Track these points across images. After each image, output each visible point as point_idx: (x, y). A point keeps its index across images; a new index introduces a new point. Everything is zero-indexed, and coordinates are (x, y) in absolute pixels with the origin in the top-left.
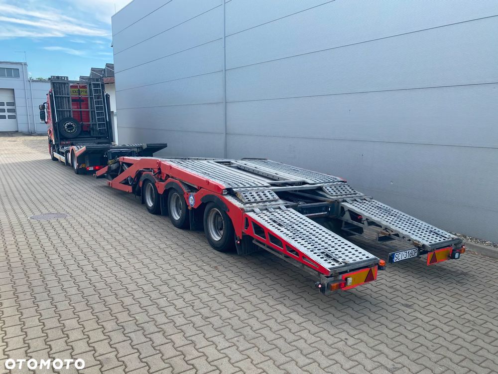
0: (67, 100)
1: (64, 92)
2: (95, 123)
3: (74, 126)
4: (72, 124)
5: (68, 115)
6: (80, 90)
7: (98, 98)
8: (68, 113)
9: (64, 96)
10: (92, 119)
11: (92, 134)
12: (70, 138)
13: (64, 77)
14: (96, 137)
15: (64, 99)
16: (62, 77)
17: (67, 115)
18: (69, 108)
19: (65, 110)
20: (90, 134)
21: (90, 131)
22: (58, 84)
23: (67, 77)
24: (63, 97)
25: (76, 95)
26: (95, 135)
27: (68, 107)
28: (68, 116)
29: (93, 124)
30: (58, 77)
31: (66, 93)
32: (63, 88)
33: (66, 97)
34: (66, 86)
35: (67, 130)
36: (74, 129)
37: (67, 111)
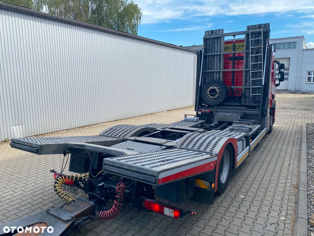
0: (218, 58)
1: (216, 48)
2: (248, 87)
3: (217, 90)
4: (215, 88)
5: (218, 77)
6: (236, 44)
7: (257, 53)
8: (218, 74)
9: (216, 53)
10: (246, 82)
11: (243, 102)
12: (213, 106)
13: (219, 30)
14: (247, 106)
15: (216, 58)
16: (216, 30)
17: (216, 77)
18: (220, 69)
19: (215, 70)
20: (241, 101)
21: (241, 97)
22: (211, 40)
23: (222, 30)
24: (214, 55)
25: (230, 52)
26: (247, 104)
27: (218, 68)
29: (246, 89)
30: (212, 31)
31: (219, 49)
32: (216, 44)
33: (217, 55)
34: (219, 41)
35: (209, 95)
36: (217, 94)
37: (217, 72)
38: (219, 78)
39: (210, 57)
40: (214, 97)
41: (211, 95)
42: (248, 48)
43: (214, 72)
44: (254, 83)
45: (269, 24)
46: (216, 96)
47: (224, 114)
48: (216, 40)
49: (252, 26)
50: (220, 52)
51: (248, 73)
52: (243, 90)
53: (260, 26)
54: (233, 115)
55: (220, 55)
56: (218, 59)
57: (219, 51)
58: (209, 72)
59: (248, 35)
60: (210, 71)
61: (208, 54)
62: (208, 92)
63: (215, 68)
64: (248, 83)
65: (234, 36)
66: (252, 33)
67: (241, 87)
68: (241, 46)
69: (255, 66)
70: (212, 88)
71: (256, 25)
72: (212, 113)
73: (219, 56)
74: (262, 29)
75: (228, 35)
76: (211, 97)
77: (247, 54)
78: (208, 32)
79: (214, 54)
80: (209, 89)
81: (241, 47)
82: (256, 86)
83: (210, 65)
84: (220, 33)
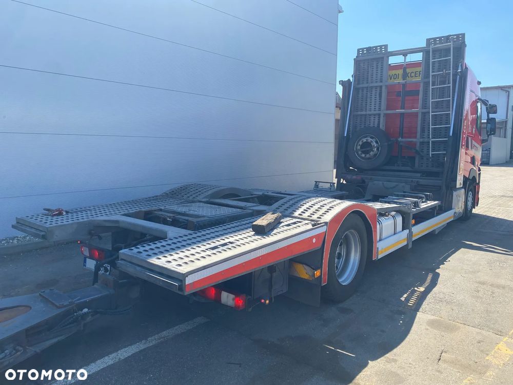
0: (378, 92)
1: (374, 76)
2: (426, 140)
3: (374, 144)
4: (370, 140)
5: (376, 123)
6: (408, 70)
7: (443, 82)
8: (377, 118)
9: (374, 84)
10: (423, 130)
11: (416, 165)
12: (366, 170)
13: (381, 46)
14: (423, 173)
15: (374, 92)
16: (376, 47)
17: (373, 122)
18: (380, 109)
19: (373, 112)
20: (413, 164)
21: (414, 158)
22: (366, 62)
23: (386, 46)
24: (371, 88)
25: (398, 81)
26: (424, 168)
27: (377, 108)
28: (376, 125)
29: (422, 143)
30: (369, 49)
31: (379, 78)
32: (375, 70)
33: (376, 87)
34: (380, 64)
35: (360, 152)
36: (373, 151)
37: (375, 115)
38: (379, 125)
39: (365, 90)
40: (368, 156)
41: (363, 152)
42: (427, 75)
43: (370, 115)
44: (436, 133)
45: (463, 35)
46: (372, 153)
47: (383, 184)
48: (375, 63)
49: (435, 39)
50: (381, 82)
51: (427, 117)
52: (418, 145)
53: (447, 38)
54: (397, 185)
55: (381, 87)
56: (378, 94)
57: (379, 80)
58: (361, 115)
59: (427, 54)
60: (364, 113)
61: (361, 86)
62: (359, 147)
63: (373, 107)
64: (426, 134)
65: (405, 55)
66: (434, 51)
67: (414, 140)
68: (418, 73)
69: (437, 105)
70: (365, 140)
71: (443, 37)
72: (363, 182)
73: (378, 89)
74: (451, 43)
75: (394, 54)
76: (363, 155)
77: (426, 84)
78: (363, 49)
79: (371, 85)
80: (360, 143)
81: (418, 75)
82: (440, 138)
83: (364, 104)
84: (381, 51)
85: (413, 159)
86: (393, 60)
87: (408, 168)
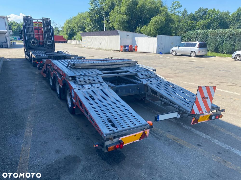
38: (33, 37)
39: (28, 28)
40: (34, 45)
41: (33, 44)
45: (50, 18)
46: (35, 44)
48: (30, 21)
49: (44, 18)
51: (45, 35)
52: (45, 42)
53: (47, 18)
56: (32, 29)
57: (32, 26)
59: (43, 21)
61: (27, 26)
62: (31, 43)
63: (31, 33)
64: (46, 39)
65: (37, 20)
66: (45, 21)
67: (43, 41)
73: (32, 28)
74: (48, 20)
75: (34, 19)
76: (33, 45)
77: (44, 28)
78: (25, 17)
79: (29, 26)
80: (32, 41)
81: (39, 25)
82: (49, 40)
83: (28, 31)
84: (30, 18)
85: (43, 45)
86: (34, 21)
87: (43, 47)
